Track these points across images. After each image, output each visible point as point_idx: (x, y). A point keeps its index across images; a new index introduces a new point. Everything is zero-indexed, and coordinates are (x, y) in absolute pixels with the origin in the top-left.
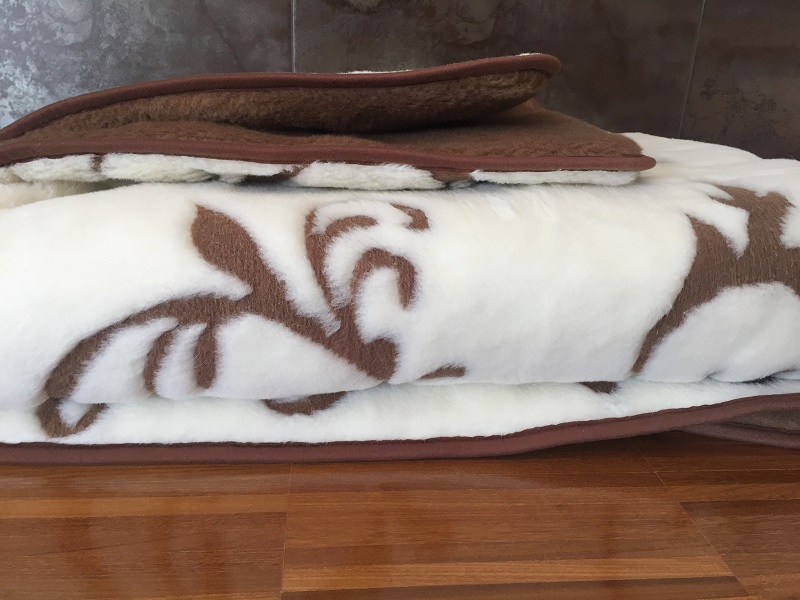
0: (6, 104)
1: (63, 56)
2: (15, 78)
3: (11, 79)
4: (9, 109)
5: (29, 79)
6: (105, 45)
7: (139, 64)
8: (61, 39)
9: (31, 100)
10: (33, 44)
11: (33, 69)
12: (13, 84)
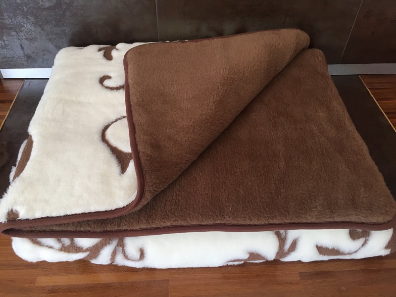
0: (23, 35)
1: (45, 12)
2: (24, 24)
3: (22, 24)
4: (24, 37)
5: (31, 24)
6: (64, 7)
7: (82, 15)
8: (42, 5)
9: (34, 33)
10: (30, 8)
11: (32, 19)
12: (23, 26)
